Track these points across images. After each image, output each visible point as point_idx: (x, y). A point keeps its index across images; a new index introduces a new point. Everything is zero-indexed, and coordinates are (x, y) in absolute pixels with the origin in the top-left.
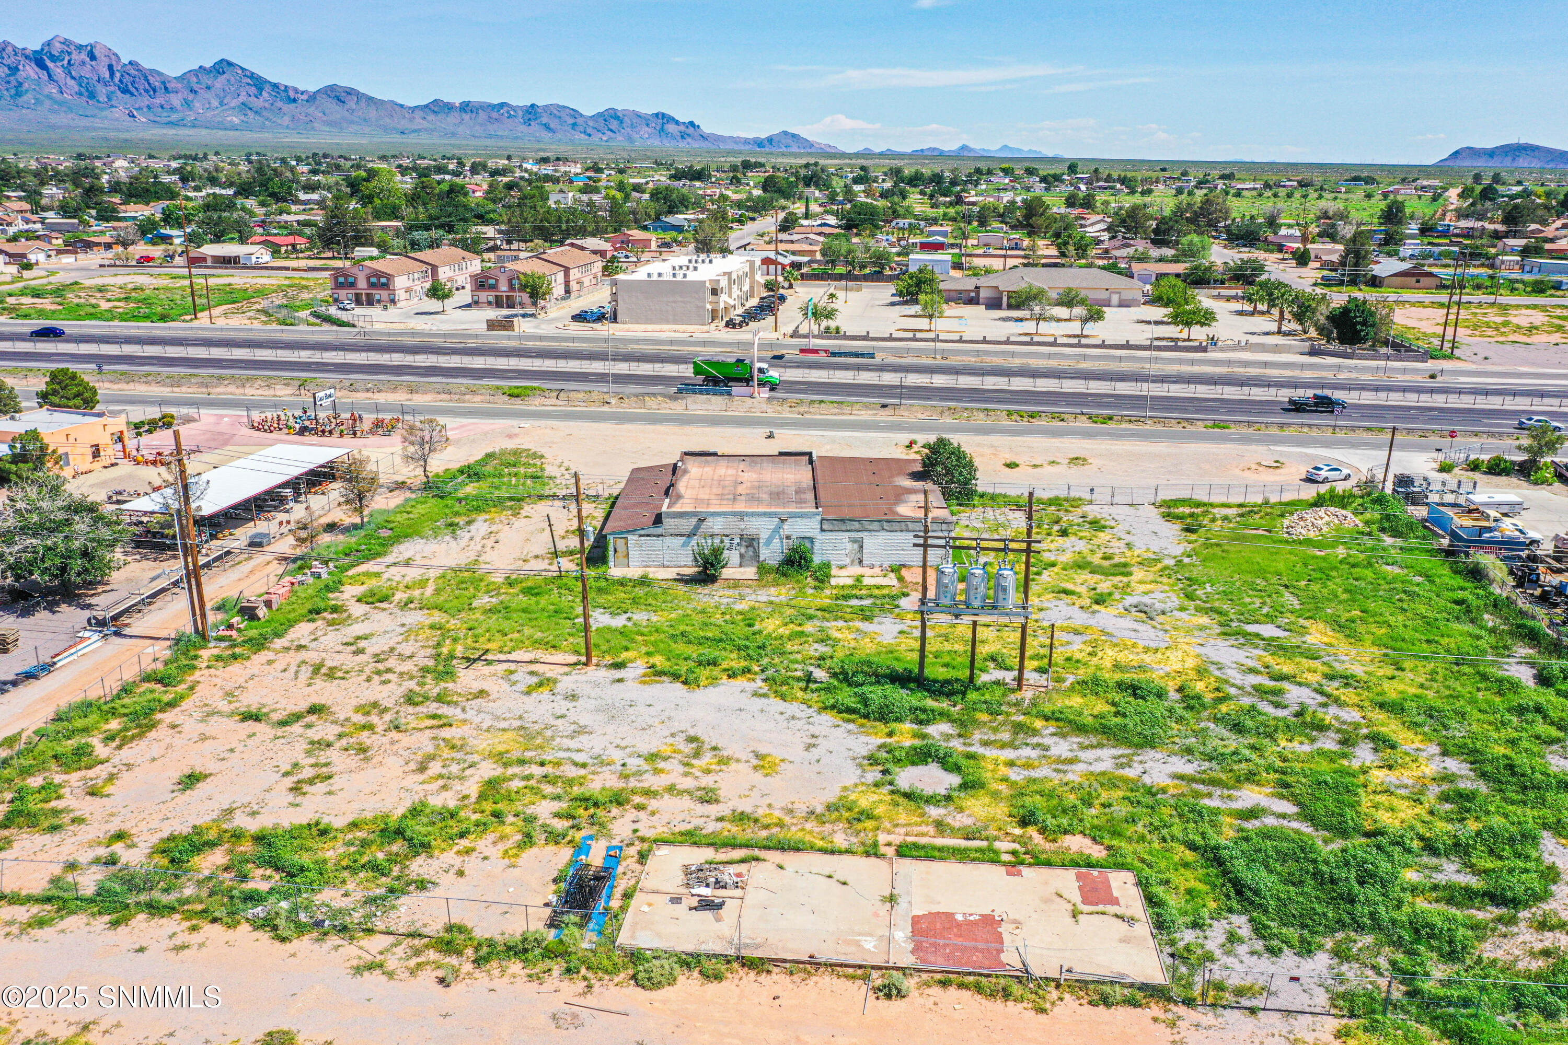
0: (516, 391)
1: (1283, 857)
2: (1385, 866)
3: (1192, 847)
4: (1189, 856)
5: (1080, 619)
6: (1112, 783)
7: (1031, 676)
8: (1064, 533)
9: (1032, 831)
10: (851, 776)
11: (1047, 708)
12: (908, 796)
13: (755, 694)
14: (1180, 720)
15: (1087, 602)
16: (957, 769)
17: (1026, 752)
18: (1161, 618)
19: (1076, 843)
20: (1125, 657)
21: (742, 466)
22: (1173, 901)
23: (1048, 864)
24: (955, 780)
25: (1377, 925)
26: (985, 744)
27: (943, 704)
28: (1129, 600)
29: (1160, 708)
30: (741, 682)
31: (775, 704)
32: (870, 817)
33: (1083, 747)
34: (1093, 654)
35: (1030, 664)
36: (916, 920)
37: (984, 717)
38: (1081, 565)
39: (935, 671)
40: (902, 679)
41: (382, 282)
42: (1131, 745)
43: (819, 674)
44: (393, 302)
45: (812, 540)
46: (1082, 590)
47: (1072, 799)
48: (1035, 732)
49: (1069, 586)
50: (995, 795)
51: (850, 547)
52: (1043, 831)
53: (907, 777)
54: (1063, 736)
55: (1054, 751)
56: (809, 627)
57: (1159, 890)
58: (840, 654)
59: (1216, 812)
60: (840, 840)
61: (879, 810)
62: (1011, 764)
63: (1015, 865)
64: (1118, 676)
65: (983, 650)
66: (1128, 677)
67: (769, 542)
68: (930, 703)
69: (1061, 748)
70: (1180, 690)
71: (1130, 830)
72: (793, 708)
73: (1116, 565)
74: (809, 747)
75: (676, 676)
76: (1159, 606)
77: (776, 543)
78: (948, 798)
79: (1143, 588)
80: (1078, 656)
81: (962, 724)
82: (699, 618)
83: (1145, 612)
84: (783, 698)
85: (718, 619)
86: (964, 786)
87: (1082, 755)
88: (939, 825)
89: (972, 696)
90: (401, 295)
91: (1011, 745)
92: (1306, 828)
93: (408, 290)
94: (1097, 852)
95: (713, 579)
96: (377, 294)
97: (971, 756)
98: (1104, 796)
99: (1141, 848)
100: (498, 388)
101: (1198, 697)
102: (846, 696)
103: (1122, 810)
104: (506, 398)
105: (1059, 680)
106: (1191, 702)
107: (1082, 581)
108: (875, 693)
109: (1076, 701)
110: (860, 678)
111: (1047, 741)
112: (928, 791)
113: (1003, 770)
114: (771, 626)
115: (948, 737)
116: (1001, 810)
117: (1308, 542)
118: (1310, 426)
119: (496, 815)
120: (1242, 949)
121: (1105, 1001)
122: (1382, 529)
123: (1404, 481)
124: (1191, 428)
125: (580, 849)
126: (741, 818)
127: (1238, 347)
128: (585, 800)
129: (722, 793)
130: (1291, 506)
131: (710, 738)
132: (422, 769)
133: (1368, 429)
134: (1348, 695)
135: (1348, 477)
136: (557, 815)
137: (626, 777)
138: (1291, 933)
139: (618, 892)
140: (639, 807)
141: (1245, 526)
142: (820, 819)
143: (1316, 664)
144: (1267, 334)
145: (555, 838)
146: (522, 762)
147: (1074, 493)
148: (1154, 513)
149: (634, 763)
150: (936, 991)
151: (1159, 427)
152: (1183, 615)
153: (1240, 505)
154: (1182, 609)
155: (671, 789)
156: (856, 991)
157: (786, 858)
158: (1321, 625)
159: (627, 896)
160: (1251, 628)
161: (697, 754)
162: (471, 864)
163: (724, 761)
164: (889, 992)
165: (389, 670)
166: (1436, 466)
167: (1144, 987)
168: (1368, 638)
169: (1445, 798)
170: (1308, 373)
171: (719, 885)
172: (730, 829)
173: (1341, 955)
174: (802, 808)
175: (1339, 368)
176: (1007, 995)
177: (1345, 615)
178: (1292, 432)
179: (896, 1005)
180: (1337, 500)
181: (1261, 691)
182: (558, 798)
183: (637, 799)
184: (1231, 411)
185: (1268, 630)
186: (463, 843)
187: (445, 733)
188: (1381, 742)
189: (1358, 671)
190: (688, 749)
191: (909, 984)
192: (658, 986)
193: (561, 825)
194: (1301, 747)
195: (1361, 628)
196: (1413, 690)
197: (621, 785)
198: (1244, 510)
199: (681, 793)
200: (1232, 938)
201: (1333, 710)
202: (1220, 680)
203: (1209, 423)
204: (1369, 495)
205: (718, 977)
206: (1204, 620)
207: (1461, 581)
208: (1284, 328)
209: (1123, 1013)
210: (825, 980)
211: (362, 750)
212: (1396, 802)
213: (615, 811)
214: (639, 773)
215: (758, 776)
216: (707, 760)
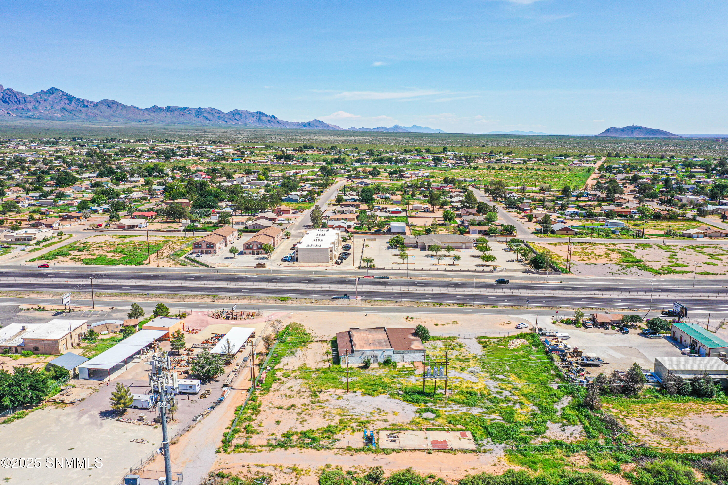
0: (283, 299)
1: (498, 427)
2: (516, 428)
3: (481, 426)
4: (481, 428)
5: (458, 375)
6: (466, 414)
7: (448, 391)
8: (452, 349)
9: (451, 425)
10: (413, 415)
11: (452, 398)
12: (426, 419)
13: (388, 398)
14: (480, 400)
15: (459, 370)
16: (435, 413)
17: (448, 409)
18: (477, 374)
19: (460, 427)
20: (469, 385)
22: (478, 436)
23: (455, 431)
24: (434, 415)
25: (513, 439)
26: (440, 407)
27: (429, 399)
28: (469, 369)
29: (476, 398)
30: (383, 395)
31: (393, 400)
32: (419, 423)
33: (460, 407)
34: (461, 385)
35: (448, 388)
36: (432, 442)
37: (439, 401)
38: (457, 359)
39: (427, 391)
40: (420, 393)
41: (211, 246)
42: (470, 406)
43: (400, 392)
44: (215, 253)
45: (391, 356)
46: (458, 367)
47: (458, 418)
48: (450, 404)
49: (455, 366)
50: (443, 418)
51: (400, 357)
52: (453, 425)
53: (425, 415)
54: (456, 405)
55: (454, 408)
56: (395, 380)
57: (475, 435)
58: (404, 387)
59: (486, 420)
60: (414, 428)
61: (421, 422)
62: (445, 411)
63: (448, 431)
64: (467, 390)
65: (437, 384)
66: (469, 390)
67: (380, 357)
68: (427, 399)
69: (455, 407)
70: (480, 393)
71: (470, 424)
72: (397, 401)
73: (466, 359)
74: (403, 409)
75: (369, 394)
76: (476, 371)
77: (382, 357)
78: (434, 419)
79: (472, 366)
80: (458, 385)
81: (434, 403)
82: (368, 379)
83: (473, 373)
84: (394, 398)
85: (372, 379)
86: (437, 416)
87: (460, 409)
88: (433, 424)
89: (435, 396)
90: (217, 250)
91: (445, 407)
92: (503, 422)
93: (219, 248)
94: (464, 428)
95: (368, 367)
96: (209, 250)
97: (437, 410)
98: (465, 417)
99: (472, 427)
100: (276, 297)
101: (484, 395)
102: (408, 398)
103: (468, 420)
104: (280, 301)
105: (454, 392)
106: (482, 395)
107: (458, 364)
108: (415, 397)
109: (458, 397)
110: (410, 393)
111: (452, 406)
112: (430, 418)
113: (444, 413)
114: (386, 380)
115: (432, 406)
116: (444, 421)
117: (514, 350)
118: (521, 306)
119: (345, 426)
120: (489, 444)
121: (466, 453)
122: (533, 345)
123: (540, 330)
124: (487, 308)
125: (365, 432)
126: (394, 425)
127: (503, 270)
128: (362, 423)
129: (388, 420)
130: (511, 338)
131: (382, 409)
132: (325, 418)
133: (537, 307)
134: (516, 393)
135: (528, 327)
136: (357, 426)
137: (368, 418)
138: (498, 441)
139: (376, 439)
140: (373, 424)
141: (499, 345)
142: (409, 424)
143: (511, 385)
144: (513, 261)
145: (359, 430)
146: (345, 415)
147: (455, 335)
148: (475, 341)
149: (368, 415)
150: (437, 453)
151: (477, 308)
152: (482, 373)
153: (498, 338)
154: (482, 371)
155: (378, 420)
156: (423, 454)
157: (405, 432)
158: (513, 375)
159: (378, 440)
160: (497, 376)
161: (380, 412)
162: (345, 436)
163: (386, 413)
164: (429, 453)
165: (303, 395)
166: (552, 321)
167: (472, 450)
168: (523, 378)
169: (531, 415)
170: (524, 282)
171: (394, 437)
172: (392, 427)
173: (507, 444)
174: (405, 422)
175: (533, 279)
176: (449, 452)
177: (519, 372)
178: (515, 308)
179: (430, 455)
180: (522, 336)
181: (498, 393)
182: (355, 423)
183: (372, 422)
184: (499, 301)
185: (501, 377)
186: (341, 432)
187: (325, 410)
188: (521, 403)
189: (520, 387)
190: (378, 411)
191: (432, 452)
192: (389, 454)
193: (359, 428)
194: (505, 405)
195: (522, 375)
196: (531, 391)
197: (367, 419)
198: (499, 339)
199: (380, 420)
200: (488, 442)
201: (513, 396)
202: (489, 390)
203: (492, 306)
204: (531, 334)
205: (399, 452)
206: (487, 374)
207: (548, 361)
208: (519, 258)
209: (469, 455)
210: (417, 452)
211: (309, 414)
212: (522, 416)
213: (368, 425)
214: (370, 417)
215: (394, 416)
216: (382, 413)
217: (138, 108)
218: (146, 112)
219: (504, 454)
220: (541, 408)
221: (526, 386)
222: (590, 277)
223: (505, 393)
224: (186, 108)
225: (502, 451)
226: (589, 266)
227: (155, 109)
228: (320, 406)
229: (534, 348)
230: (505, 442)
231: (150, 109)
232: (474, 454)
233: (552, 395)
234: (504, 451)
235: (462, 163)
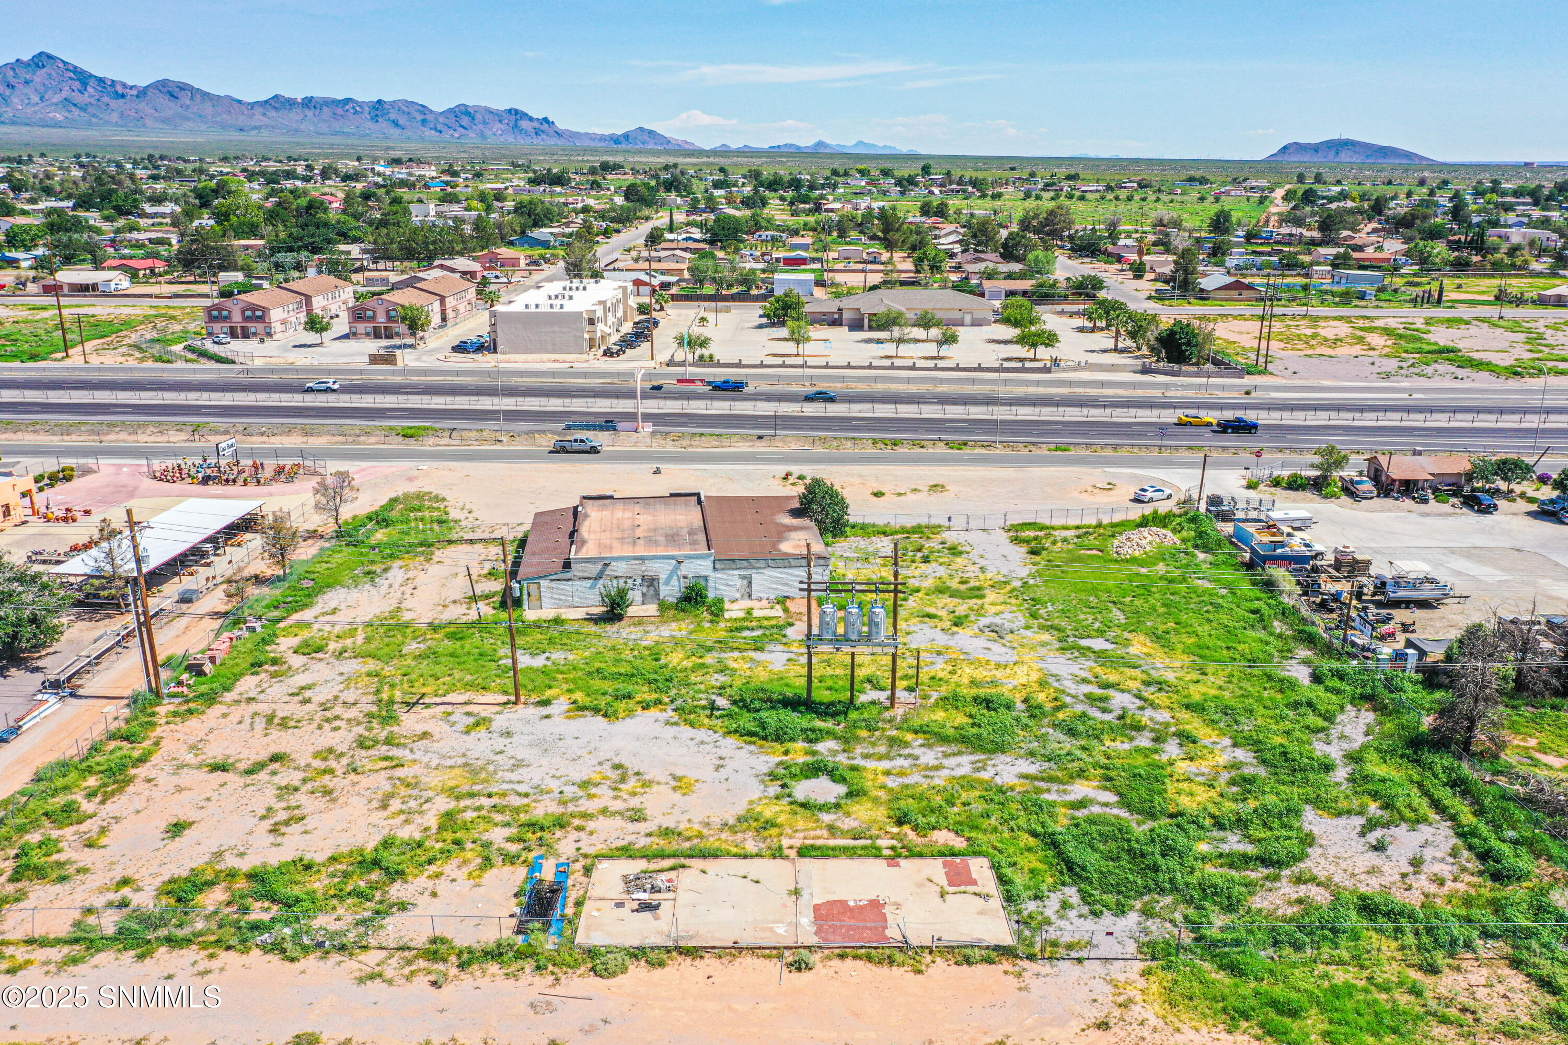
0: (409, 432)
1: (1105, 838)
2: (1182, 840)
3: (1034, 834)
4: (1032, 842)
5: (942, 640)
6: (969, 783)
7: (901, 695)
8: (926, 560)
9: (906, 829)
10: (755, 791)
11: (916, 723)
12: (804, 805)
13: (668, 723)
14: (1025, 727)
15: (947, 624)
16: (844, 780)
17: (900, 762)
18: (1009, 637)
19: (943, 837)
20: (981, 674)
21: (637, 508)
22: (1019, 879)
23: (921, 855)
24: (842, 789)
25: (1175, 888)
26: (866, 757)
27: (828, 724)
28: (984, 621)
29: (1007, 718)
30: (654, 712)
31: (686, 731)
32: (774, 825)
33: (946, 756)
34: (952, 672)
35: (901, 684)
36: (817, 908)
37: (864, 733)
38: (941, 590)
39: (821, 695)
40: (792, 704)
41: (258, 315)
42: (984, 750)
43: (721, 702)
44: (269, 334)
45: (706, 578)
46: (942, 613)
47: (938, 800)
48: (906, 744)
49: (932, 610)
50: (876, 801)
51: (739, 583)
52: (915, 828)
53: (803, 789)
54: (930, 746)
55: (923, 760)
56: (709, 659)
57: (1008, 871)
58: (738, 683)
59: (1052, 805)
60: (750, 846)
61: (781, 819)
62: (887, 773)
63: (893, 858)
64: (974, 691)
65: (861, 673)
66: (983, 692)
67: (667, 582)
68: (818, 724)
69: (928, 757)
70: (1025, 701)
71: (985, 823)
72: (702, 734)
73: (972, 589)
74: (718, 768)
75: (597, 711)
76: (1007, 625)
77: (674, 582)
78: (837, 806)
79: (994, 609)
80: (941, 674)
81: (846, 741)
82: (610, 655)
83: (996, 632)
84: (692, 725)
85: (627, 655)
86: (850, 795)
87: (946, 762)
88: (831, 828)
89: (853, 715)
90: (277, 327)
91: (887, 757)
92: (1123, 813)
93: (284, 322)
94: (959, 843)
95: (620, 618)
96: (253, 327)
97: (854, 769)
98: (964, 796)
99: (994, 838)
100: (391, 429)
101: (1040, 707)
102: (746, 721)
103: (978, 807)
104: (400, 439)
105: (925, 697)
106: (1034, 710)
107: (943, 605)
108: (771, 717)
109: (940, 715)
110: (757, 704)
111: (917, 751)
112: (821, 800)
113: (882, 779)
114: (676, 659)
115: (834, 753)
116: (881, 813)
117: (1134, 560)
118: (1139, 446)
119: (457, 843)
120: (1072, 914)
121: (968, 961)
122: (1196, 546)
123: (1215, 501)
124: (1036, 451)
125: (533, 867)
126: (666, 832)
127: (1078, 367)
128: (532, 826)
129: (648, 813)
130: (1123, 525)
131: (632, 764)
132: (384, 806)
133: (1190, 448)
134: (1161, 698)
135: (1169, 497)
136: (509, 840)
137: (565, 803)
138: (1110, 898)
139: (571, 902)
140: (579, 829)
141: (1082, 547)
142: (733, 830)
143: (1136, 673)
144: (1105, 351)
145: (510, 859)
146: (472, 795)
147: (934, 521)
148: (1004, 537)
149: (570, 790)
150: (836, 962)
151: (1009, 452)
152: (1028, 633)
153: (1078, 528)
154: (1027, 627)
155: (604, 811)
156: (773, 967)
157: (709, 864)
158: (1142, 638)
159: (579, 904)
160: (1084, 643)
161: (623, 780)
162: (442, 886)
163: (647, 784)
164: (799, 966)
165: (337, 718)
166: (1244, 483)
167: (997, 948)
168: (1180, 647)
169: (1232, 782)
170: (1140, 392)
171: (655, 890)
172: (658, 843)
173: (1147, 913)
174: (716, 821)
175: (1167, 386)
176: (891, 961)
177: (1162, 628)
178: (1123, 453)
179: (806, 976)
180: (1162, 520)
181: (1090, 699)
182: (507, 825)
183: (576, 822)
184: (1072, 434)
185: (1098, 644)
186: (432, 869)
187: (399, 773)
188: (1186, 738)
189: (1170, 676)
190: (614, 775)
191: (815, 958)
192: (613, 975)
193: (514, 848)
194: (1122, 746)
195: (1174, 638)
196: (1213, 692)
197: (561, 810)
198: (1081, 531)
199: (613, 814)
200: (1065, 905)
201: (1149, 712)
202: (1056, 690)
203: (1052, 447)
204: (1186, 513)
205: (661, 964)
206: (1046, 637)
207: (1256, 592)
208: (1120, 345)
209: (981, 970)
210: (747, 960)
211: (327, 792)
212: (1195, 788)
213: (559, 833)
214: (575, 799)
215: (677, 796)
216: (632, 784)
217: (239, 102)
218: (258, 110)
219: (1139, 966)
220: (1268, 756)
221: (1195, 675)
222: (1326, 383)
223: (1119, 700)
224: (348, 101)
225: (1131, 948)
226: (1315, 361)
227: (278, 103)
228: (386, 759)
229: (1201, 556)
230: (1138, 905)
231: (266, 102)
232: (1006, 965)
233: (1296, 705)
234: (1140, 947)
235: (964, 191)
